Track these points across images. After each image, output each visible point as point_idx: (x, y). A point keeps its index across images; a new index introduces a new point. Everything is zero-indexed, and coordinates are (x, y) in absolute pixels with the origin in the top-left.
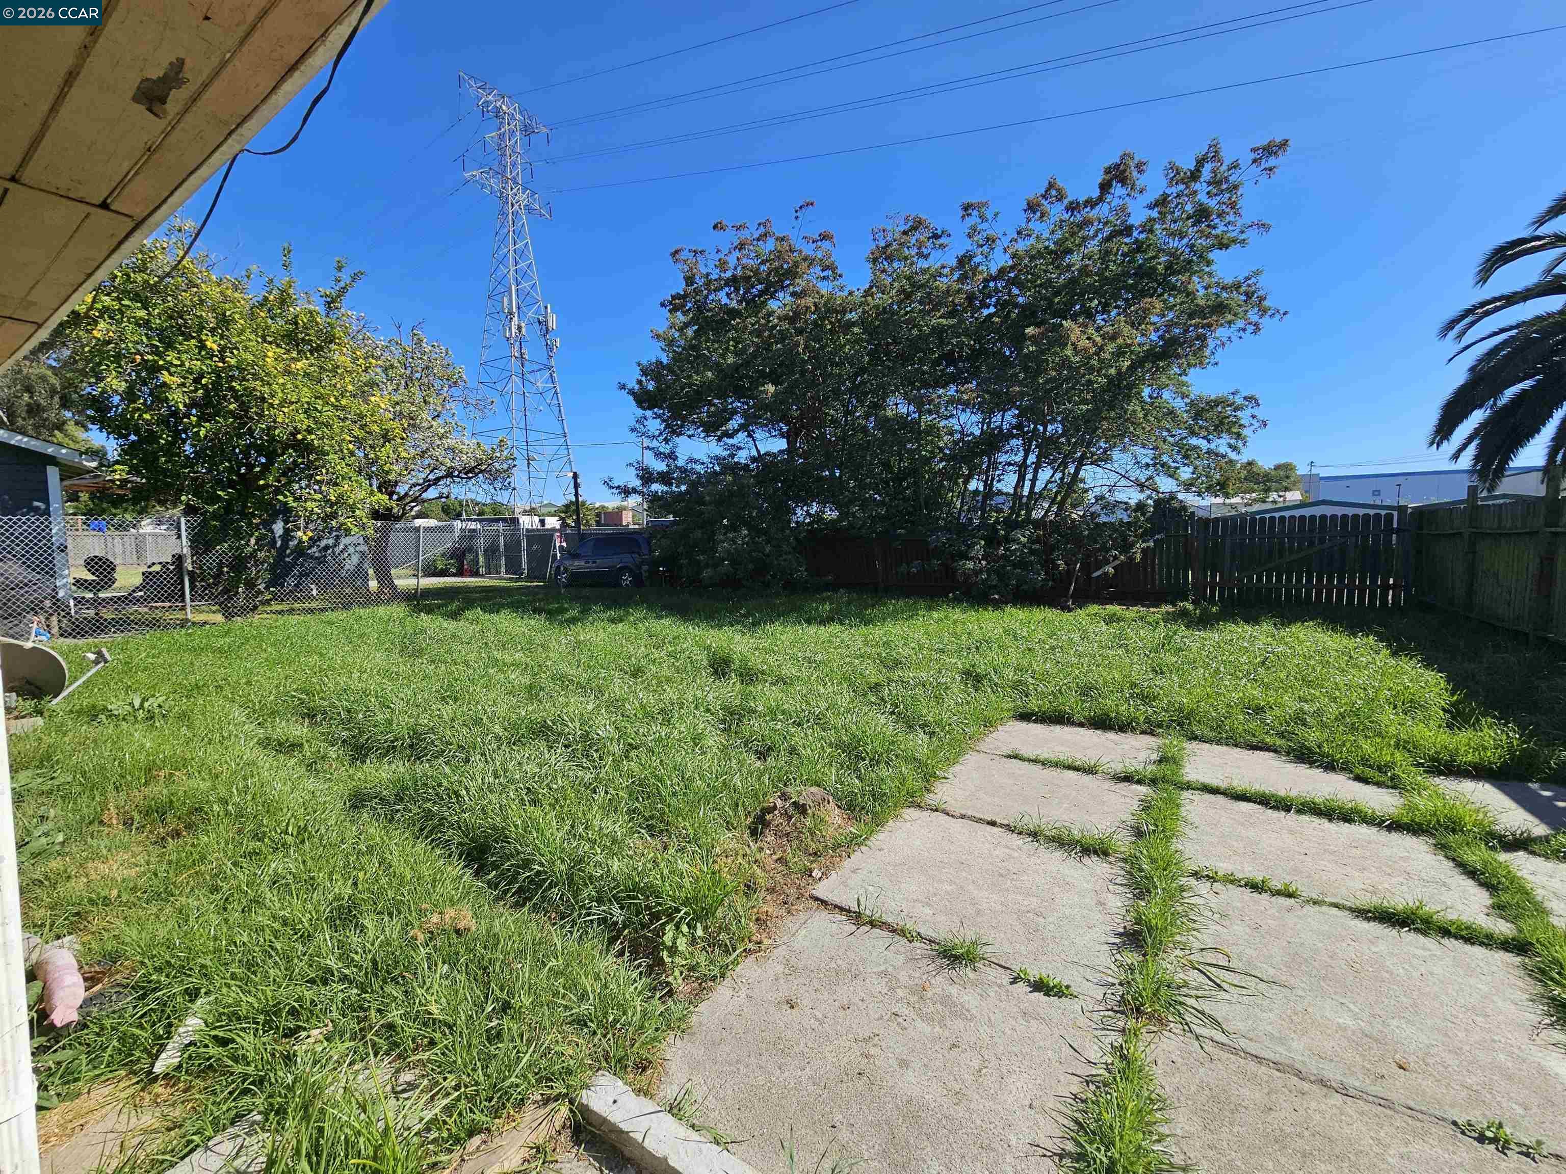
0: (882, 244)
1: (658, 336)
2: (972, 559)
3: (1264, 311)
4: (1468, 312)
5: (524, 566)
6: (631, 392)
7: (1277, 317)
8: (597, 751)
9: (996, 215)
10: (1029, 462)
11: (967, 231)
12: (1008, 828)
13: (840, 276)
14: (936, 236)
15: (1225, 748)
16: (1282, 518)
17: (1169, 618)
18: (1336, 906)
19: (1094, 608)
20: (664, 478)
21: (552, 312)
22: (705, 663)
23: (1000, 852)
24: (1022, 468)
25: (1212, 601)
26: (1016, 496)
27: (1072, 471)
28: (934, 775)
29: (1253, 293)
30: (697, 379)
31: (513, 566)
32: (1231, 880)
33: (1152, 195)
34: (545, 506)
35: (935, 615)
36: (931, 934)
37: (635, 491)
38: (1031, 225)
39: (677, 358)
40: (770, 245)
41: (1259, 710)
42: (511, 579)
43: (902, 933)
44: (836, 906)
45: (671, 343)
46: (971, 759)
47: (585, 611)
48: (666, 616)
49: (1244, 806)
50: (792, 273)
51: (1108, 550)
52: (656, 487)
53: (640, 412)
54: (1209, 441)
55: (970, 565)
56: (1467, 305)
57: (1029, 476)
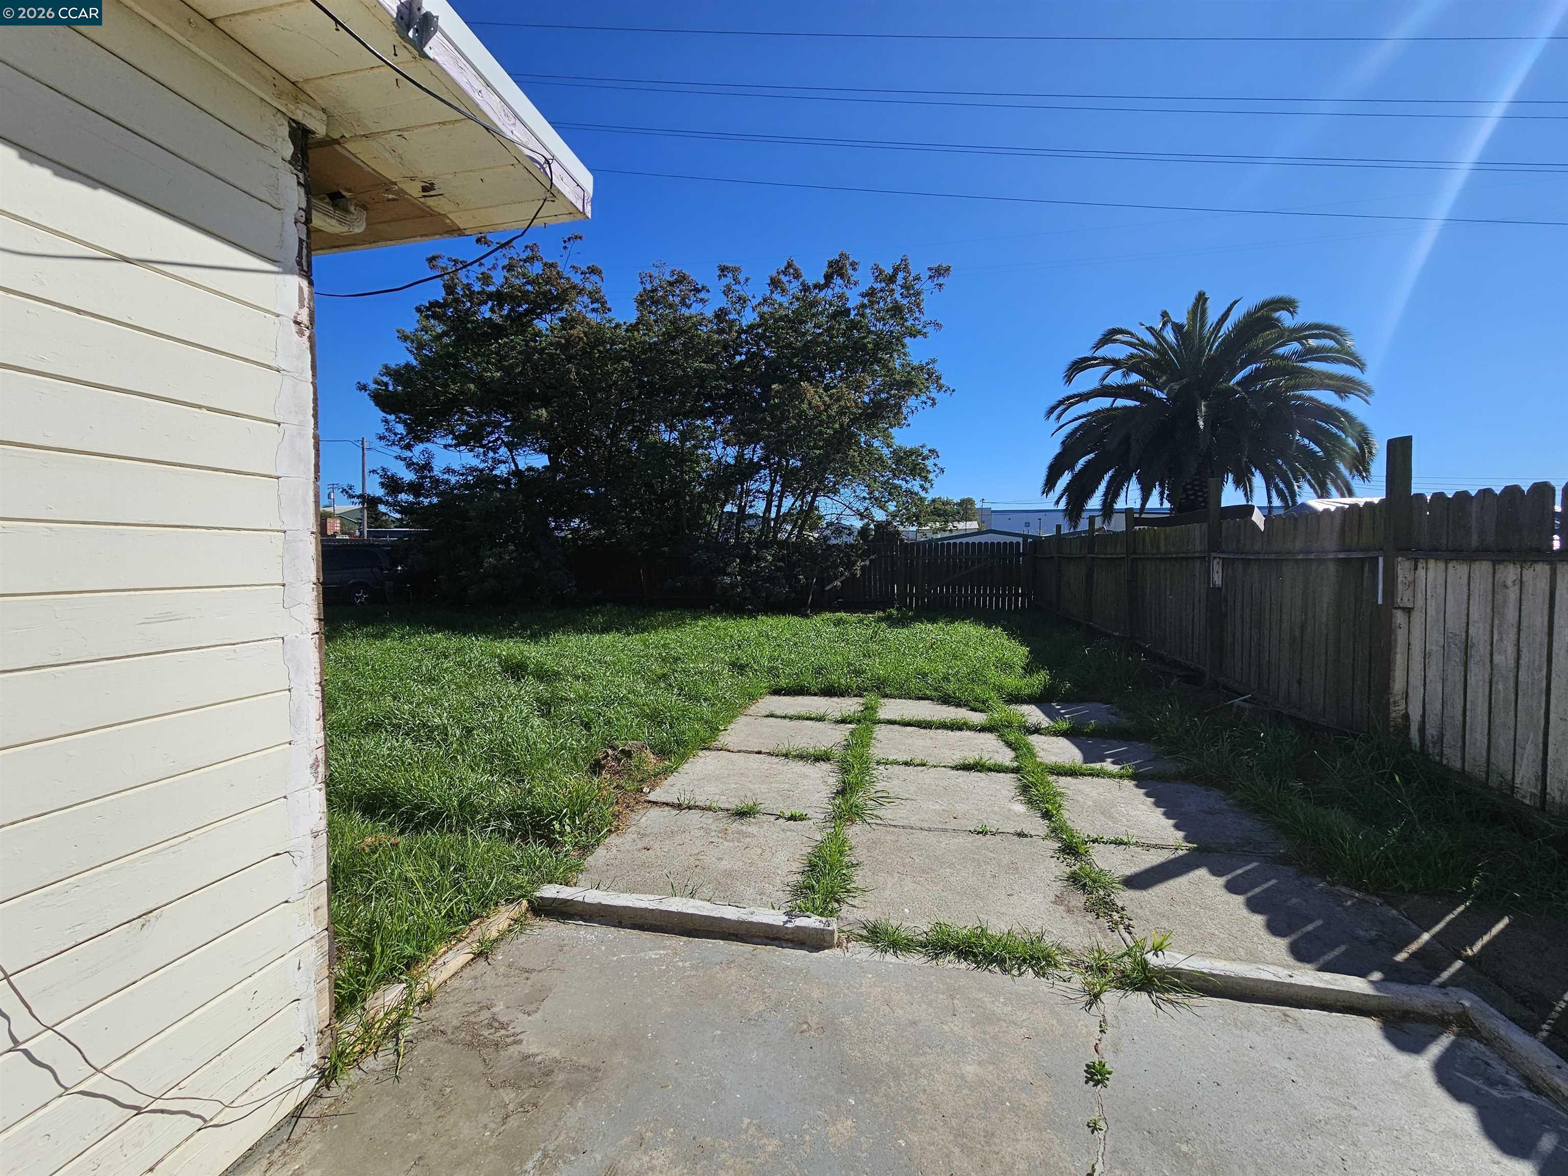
0: (649, 287)
1: (405, 338)
2: (729, 575)
3: (940, 387)
4: (1061, 403)
6: (372, 393)
7: (949, 393)
9: (747, 280)
10: (774, 491)
11: (723, 289)
12: (769, 754)
13: (609, 310)
14: (697, 290)
15: (904, 700)
16: (955, 543)
17: (880, 620)
18: (944, 767)
19: (828, 615)
23: (765, 766)
24: (769, 495)
25: (910, 608)
26: (765, 519)
27: (809, 499)
28: (718, 729)
29: (933, 373)
30: (454, 388)
32: (896, 763)
33: (864, 287)
35: (700, 623)
36: (727, 806)
38: (774, 296)
39: (425, 362)
40: (536, 269)
41: (925, 675)
43: (709, 809)
44: (664, 803)
45: (421, 346)
46: (741, 720)
49: (909, 729)
50: (562, 299)
51: (837, 567)
52: (403, 497)
53: (381, 415)
54: (907, 482)
55: (727, 580)
56: (1060, 397)
57: (775, 503)
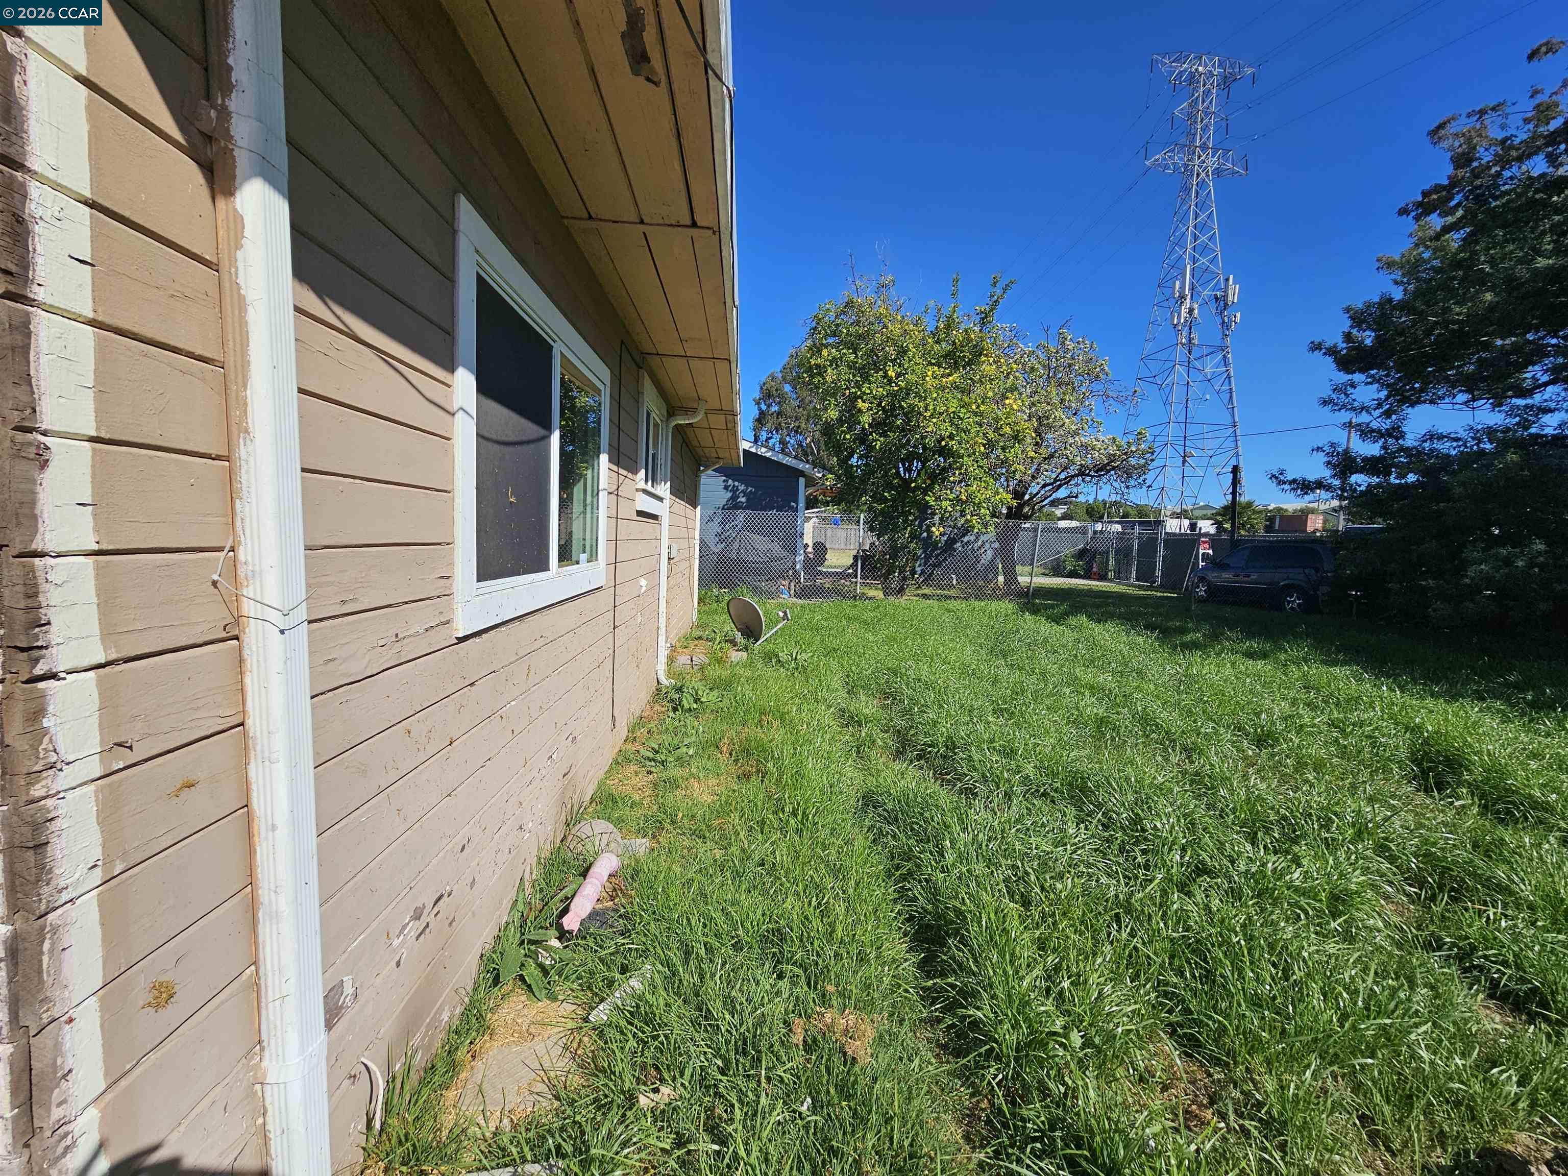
1: (1391, 264)
5: (1158, 573)
6: (1332, 352)
8: (1144, 852)
20: (1372, 465)
21: (1235, 283)
22: (1403, 753)
31: (1145, 574)
34: (1202, 508)
37: (1320, 484)
39: (1423, 289)
42: (1140, 587)
45: (1414, 268)
47: (1215, 637)
48: (1344, 663)
52: (1360, 480)
53: (1343, 377)
